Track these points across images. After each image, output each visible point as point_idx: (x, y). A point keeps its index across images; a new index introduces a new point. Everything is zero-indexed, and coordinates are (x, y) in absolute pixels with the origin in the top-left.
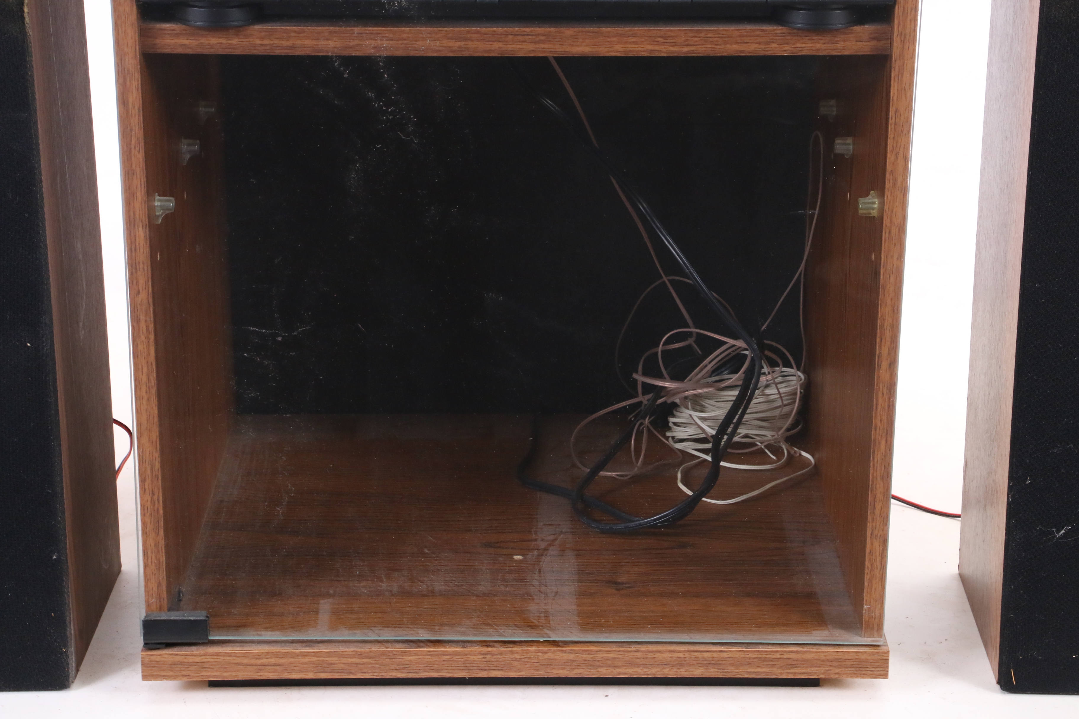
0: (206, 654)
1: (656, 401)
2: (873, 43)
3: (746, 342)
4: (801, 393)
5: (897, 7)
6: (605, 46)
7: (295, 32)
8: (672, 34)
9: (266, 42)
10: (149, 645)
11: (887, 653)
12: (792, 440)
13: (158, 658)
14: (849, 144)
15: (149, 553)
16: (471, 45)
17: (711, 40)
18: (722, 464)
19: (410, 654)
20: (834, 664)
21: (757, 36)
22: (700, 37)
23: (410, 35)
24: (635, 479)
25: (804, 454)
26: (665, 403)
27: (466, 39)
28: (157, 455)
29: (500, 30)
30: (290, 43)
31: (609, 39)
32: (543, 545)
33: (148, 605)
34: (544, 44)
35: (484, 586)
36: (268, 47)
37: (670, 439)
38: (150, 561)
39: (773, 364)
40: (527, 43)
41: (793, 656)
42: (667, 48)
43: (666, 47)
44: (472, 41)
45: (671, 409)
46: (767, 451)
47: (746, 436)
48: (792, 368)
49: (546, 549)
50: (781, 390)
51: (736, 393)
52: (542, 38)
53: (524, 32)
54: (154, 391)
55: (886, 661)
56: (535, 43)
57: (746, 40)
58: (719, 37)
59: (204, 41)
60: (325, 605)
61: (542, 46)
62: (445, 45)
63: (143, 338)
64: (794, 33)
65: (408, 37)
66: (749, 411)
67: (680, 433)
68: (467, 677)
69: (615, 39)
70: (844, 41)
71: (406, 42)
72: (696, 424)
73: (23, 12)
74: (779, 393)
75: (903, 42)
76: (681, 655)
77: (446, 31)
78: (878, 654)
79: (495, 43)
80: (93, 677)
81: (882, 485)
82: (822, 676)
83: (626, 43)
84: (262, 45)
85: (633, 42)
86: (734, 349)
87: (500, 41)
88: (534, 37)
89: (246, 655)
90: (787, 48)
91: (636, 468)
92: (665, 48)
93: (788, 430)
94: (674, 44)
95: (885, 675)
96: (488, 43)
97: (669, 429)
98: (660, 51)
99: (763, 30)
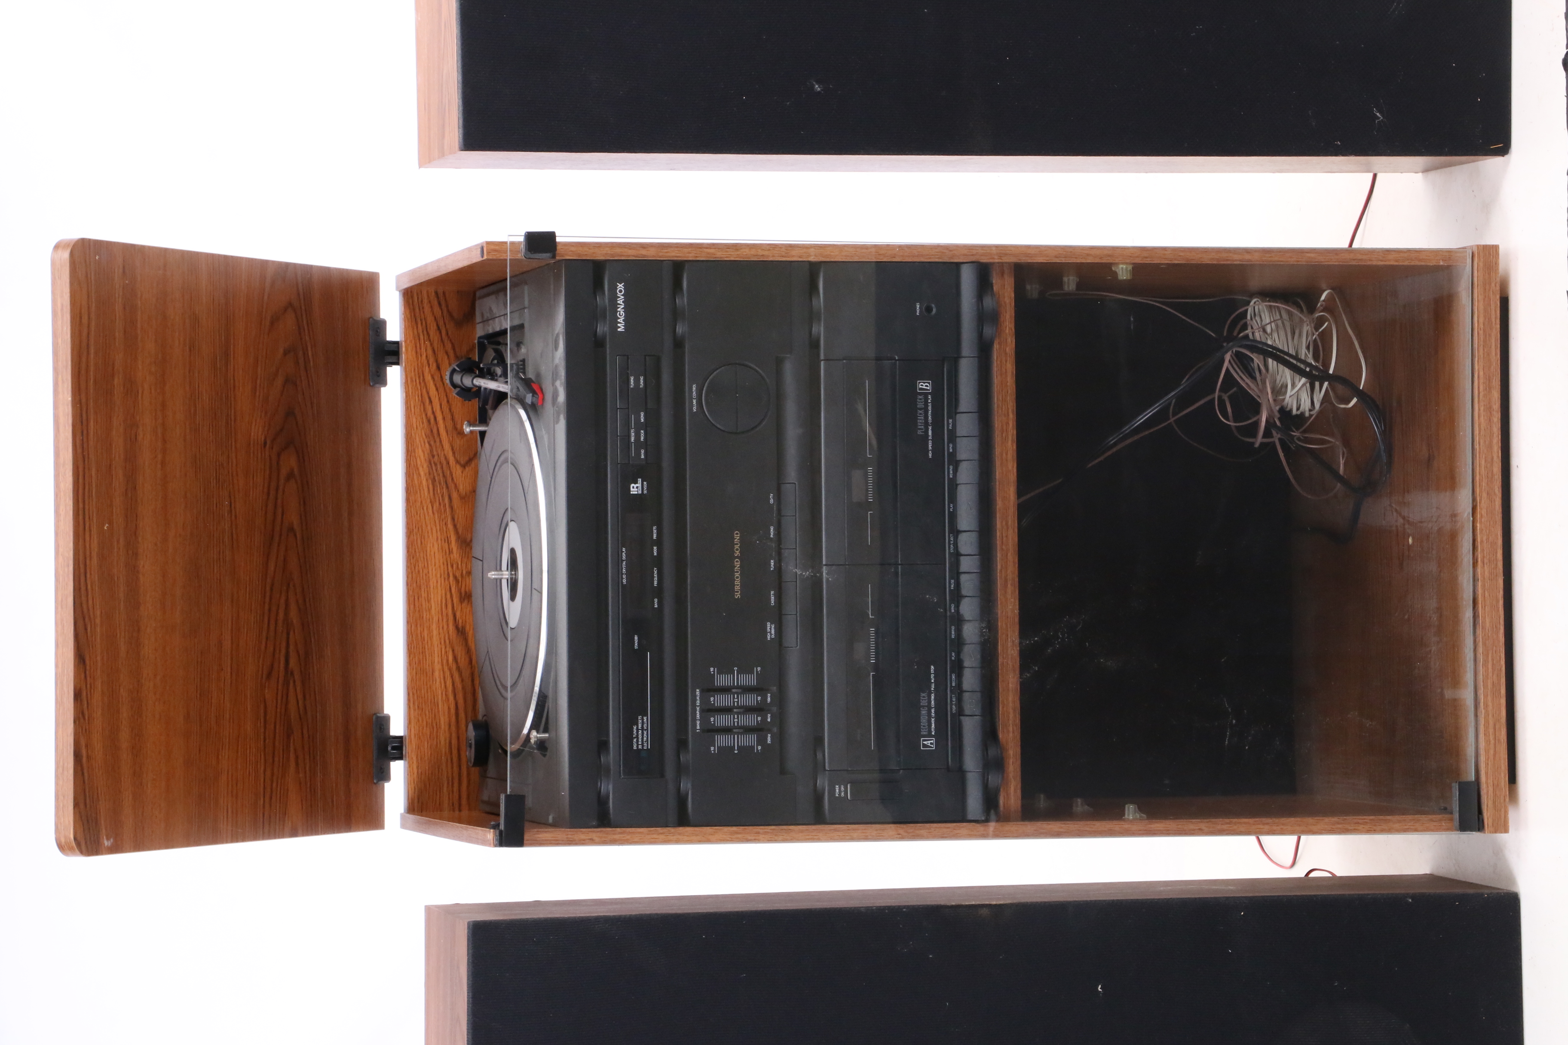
0: (1487, 783)
1: (1279, 427)
2: (1006, 276)
3: (1226, 352)
4: (1269, 301)
5: (981, 261)
6: (1009, 476)
7: (1003, 707)
8: (1000, 426)
9: (1011, 729)
10: (1479, 827)
11: (1478, 246)
12: (1312, 309)
13: (1490, 821)
14: (1069, 280)
15: (1406, 827)
16: (1010, 577)
17: (1004, 397)
18: (1331, 372)
19: (1484, 622)
20: (1487, 287)
21: (1000, 362)
22: (1002, 406)
24: (1346, 443)
25: (1323, 298)
26: (1279, 419)
27: (1006, 581)
28: (1327, 820)
30: (1011, 711)
32: (1401, 521)
33: (1448, 829)
35: (1433, 567)
36: (1015, 728)
37: (1312, 413)
38: (1412, 827)
39: (1245, 327)
41: (1481, 320)
43: (1009, 431)
44: (1007, 576)
45: (1285, 413)
46: (1320, 330)
47: (1308, 348)
48: (1247, 310)
49: (1404, 518)
50: (1268, 321)
51: (1270, 360)
52: (1004, 523)
54: (1276, 820)
55: (1485, 247)
56: (1008, 528)
57: (1004, 370)
58: (1002, 392)
59: (1011, 775)
60: (1448, 694)
61: (1010, 523)
63: (1235, 827)
64: (999, 335)
66: (1286, 350)
67: (1306, 405)
68: (1503, 578)
70: (1004, 297)
71: (1009, 626)
72: (1298, 391)
73: (996, 905)
74: (1270, 323)
75: (1006, 254)
76: (1482, 409)
77: (1000, 595)
78: (1479, 254)
80: (1511, 879)
81: (1342, 255)
82: (1498, 297)
83: (1007, 460)
84: (1013, 732)
85: (1006, 455)
86: (1232, 361)
89: (1487, 751)
90: (1009, 340)
91: (1337, 443)
93: (1302, 311)
94: (1007, 423)
95: (1495, 248)
97: (1302, 414)
98: (1013, 435)
99: (997, 358)
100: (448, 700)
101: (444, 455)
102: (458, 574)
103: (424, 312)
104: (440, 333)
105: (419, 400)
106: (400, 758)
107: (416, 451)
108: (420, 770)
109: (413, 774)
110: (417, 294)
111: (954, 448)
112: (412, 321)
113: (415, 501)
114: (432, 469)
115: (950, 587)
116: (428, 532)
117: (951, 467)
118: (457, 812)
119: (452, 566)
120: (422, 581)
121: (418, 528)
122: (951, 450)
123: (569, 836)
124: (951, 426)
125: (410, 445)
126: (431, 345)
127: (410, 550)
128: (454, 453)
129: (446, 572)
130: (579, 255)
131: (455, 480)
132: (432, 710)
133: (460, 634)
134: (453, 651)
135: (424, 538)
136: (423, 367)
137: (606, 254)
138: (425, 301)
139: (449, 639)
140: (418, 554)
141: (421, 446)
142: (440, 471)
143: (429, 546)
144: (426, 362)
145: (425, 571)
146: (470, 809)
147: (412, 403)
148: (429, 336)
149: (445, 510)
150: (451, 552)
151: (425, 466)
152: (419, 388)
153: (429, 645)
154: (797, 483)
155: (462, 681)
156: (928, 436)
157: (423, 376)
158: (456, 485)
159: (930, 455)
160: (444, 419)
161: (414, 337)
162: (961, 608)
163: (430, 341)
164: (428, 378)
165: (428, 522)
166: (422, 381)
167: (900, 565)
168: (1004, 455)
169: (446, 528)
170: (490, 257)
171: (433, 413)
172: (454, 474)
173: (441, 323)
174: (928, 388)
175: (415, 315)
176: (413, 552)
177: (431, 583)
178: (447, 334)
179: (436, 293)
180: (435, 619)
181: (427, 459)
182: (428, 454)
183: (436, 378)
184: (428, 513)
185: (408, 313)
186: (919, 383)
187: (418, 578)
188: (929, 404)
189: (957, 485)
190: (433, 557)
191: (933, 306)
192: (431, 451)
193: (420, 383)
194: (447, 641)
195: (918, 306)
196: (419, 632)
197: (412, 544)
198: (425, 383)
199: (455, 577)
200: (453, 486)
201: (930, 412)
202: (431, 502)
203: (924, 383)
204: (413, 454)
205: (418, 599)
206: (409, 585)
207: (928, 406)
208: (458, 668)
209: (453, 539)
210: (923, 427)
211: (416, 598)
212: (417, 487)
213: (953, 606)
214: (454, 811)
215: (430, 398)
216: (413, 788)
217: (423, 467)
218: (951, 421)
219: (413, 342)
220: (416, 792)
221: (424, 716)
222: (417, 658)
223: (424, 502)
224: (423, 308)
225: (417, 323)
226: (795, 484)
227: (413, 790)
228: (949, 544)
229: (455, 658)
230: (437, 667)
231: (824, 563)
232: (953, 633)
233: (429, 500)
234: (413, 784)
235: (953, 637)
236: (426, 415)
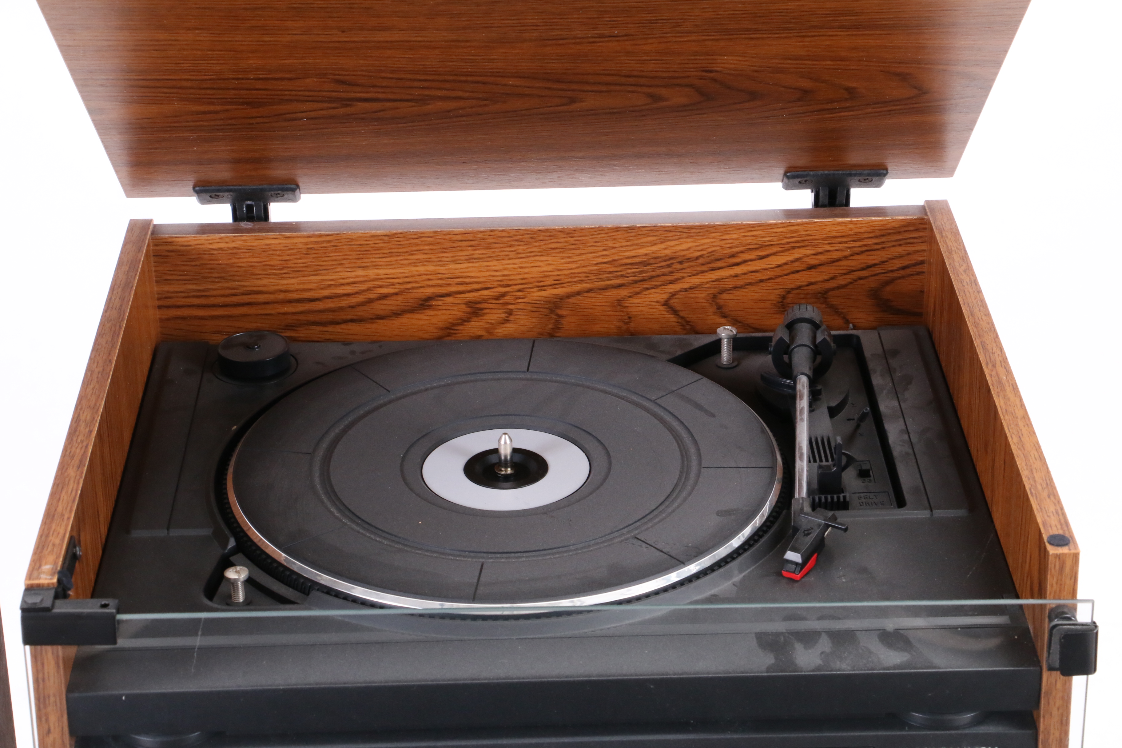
100: (322, 289)
101: (683, 277)
102: (507, 299)
103: (894, 246)
104: (863, 269)
105: (765, 241)
106: (236, 217)
107: (689, 240)
108: (215, 252)
109: (211, 244)
110: (921, 237)
112: (880, 230)
113: (615, 239)
114: (662, 262)
116: (569, 257)
118: (157, 303)
119: (520, 291)
120: (497, 250)
121: (575, 244)
123: (52, 699)
125: (697, 231)
126: (845, 257)
127: (543, 234)
128: (686, 290)
129: (510, 283)
130: (1048, 693)
131: (644, 293)
132: (306, 267)
133: (421, 302)
134: (396, 294)
135: (560, 252)
136: (813, 246)
137: (1049, 733)
138: (910, 248)
139: (413, 288)
140: (537, 244)
141: (697, 246)
142: (658, 272)
143: (549, 258)
144: (820, 250)
145: (512, 255)
146: (161, 320)
147: (761, 232)
148: (858, 254)
149: (602, 280)
150: (541, 288)
151: (667, 252)
152: (782, 242)
153: (402, 262)
155: (352, 307)
157: (799, 247)
158: (638, 293)
160: (736, 276)
161: (856, 234)
163: (852, 255)
164: (797, 254)
165: (584, 257)
166: (792, 245)
169: (575, 282)
170: (1051, 559)
171: (745, 262)
172: (653, 291)
173: (877, 270)
175: (889, 234)
176: (541, 238)
177: (495, 263)
178: (861, 278)
179: (922, 262)
180: (442, 269)
181: (677, 254)
182: (684, 256)
183: (796, 264)
184: (598, 257)
185: (893, 224)
187: (502, 245)
190: (532, 265)
192: (689, 260)
193: (788, 243)
194: (409, 286)
196: (422, 248)
197: (550, 236)
198: (789, 250)
199: (504, 295)
200: (637, 290)
202: (615, 260)
204: (685, 235)
205: (471, 246)
206: (492, 233)
208: (371, 301)
209: (560, 291)
211: (472, 243)
212: (636, 242)
214: (159, 299)
215: (767, 256)
216: (189, 243)
217: (665, 249)
219: (851, 233)
220: (182, 248)
221: (298, 257)
222: (383, 245)
223: (614, 251)
224: (900, 245)
225: (876, 237)
227: (186, 244)
229: (384, 297)
230: (372, 273)
233: (617, 258)
234: (196, 242)
236: (742, 252)
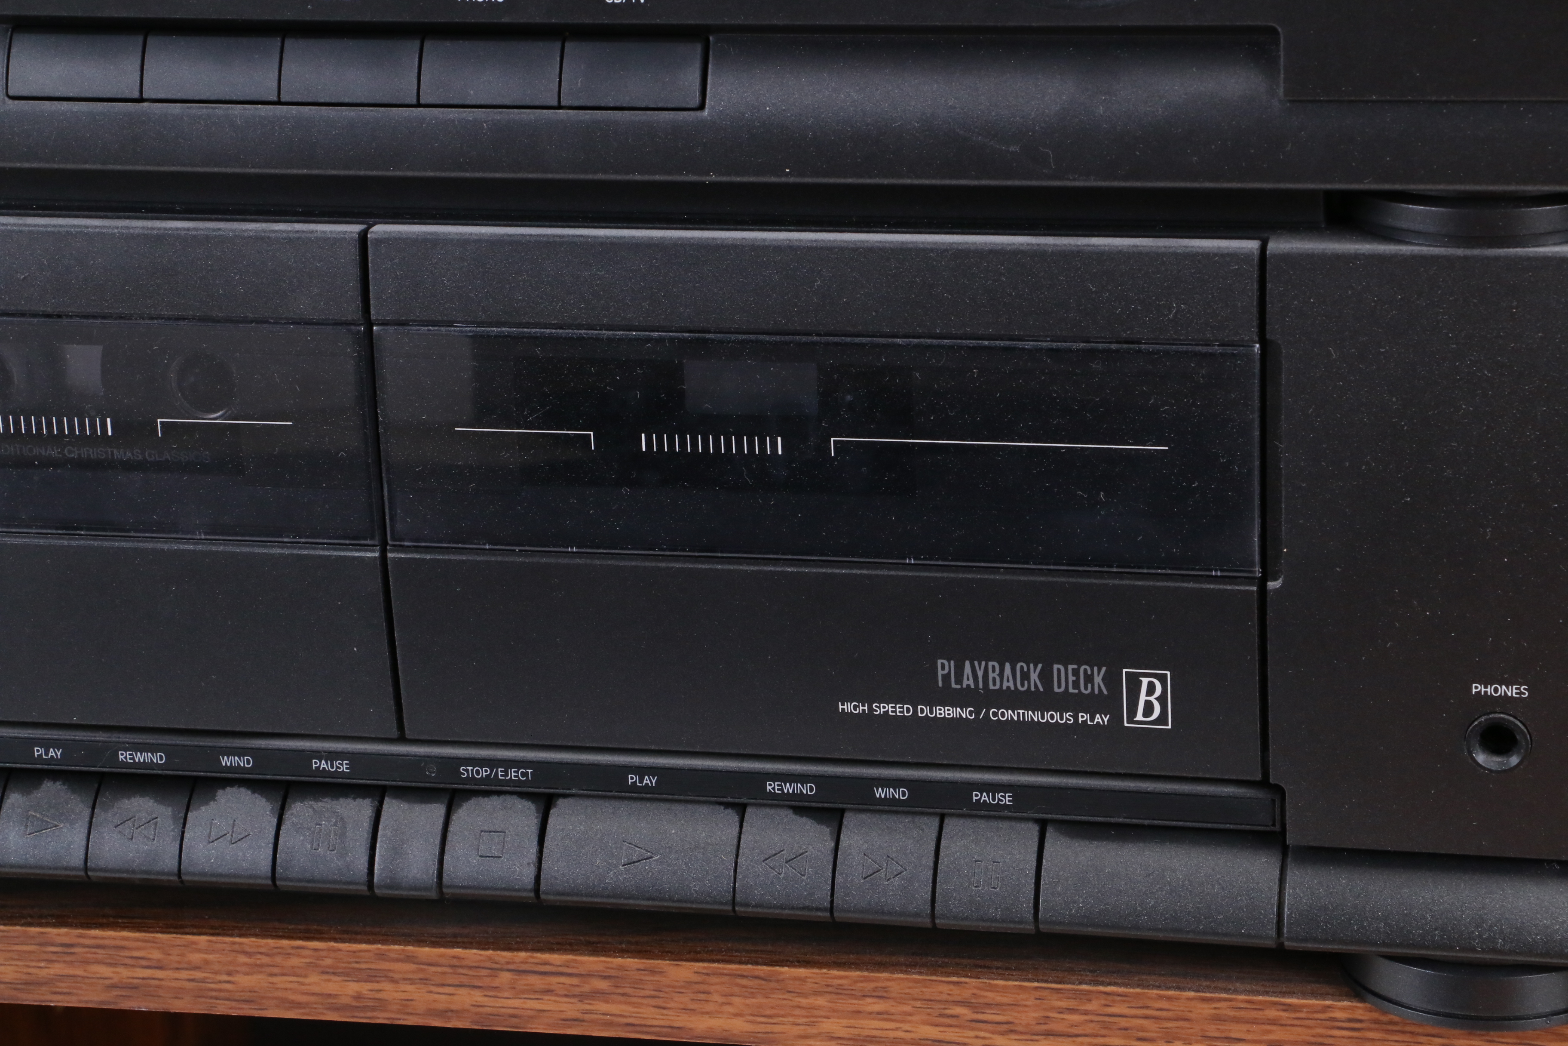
6: (791, 1019)
8: (999, 999)
16: (389, 991)
17: (1123, 1023)
21: (1274, 1022)
22: (1086, 1013)
23: (210, 957)
27: (371, 977)
29: (472, 955)
31: (804, 1001)
34: (607, 1002)
40: (558, 995)
42: (984, 1038)
43: (982, 1034)
44: (394, 981)
52: (603, 985)
53: (546, 963)
56: (582, 997)
58: (1146, 1017)
61: (602, 1007)
62: (316, 989)
64: (1391, 1023)
65: (207, 962)
69: (821, 1001)
71: (198, 975)
77: (316, 950)
79: (463, 991)
85: (879, 1013)
87: (475, 987)
88: (574, 981)
92: (977, 1037)
96: (441, 990)
99: (1288, 1008)
111: (891, 807)
115: (318, 755)
117: (807, 789)
122: (880, 793)
124: (985, 797)
154: (706, 113)
156: (931, 704)
159: (848, 707)
162: (244, 795)
167: (384, 552)
168: (880, 1006)
174: (1139, 717)
186: (1162, 679)
188: (1067, 715)
189: (741, 810)
191: (1514, 760)
195: (1512, 692)
201: (1035, 716)
203: (1162, 699)
207: (1061, 710)
210: (968, 682)
213: (245, 762)
218: (1006, 799)
226: (702, 107)
228: (492, 763)
231: (380, 229)
232: (140, 757)
235: (124, 756)
